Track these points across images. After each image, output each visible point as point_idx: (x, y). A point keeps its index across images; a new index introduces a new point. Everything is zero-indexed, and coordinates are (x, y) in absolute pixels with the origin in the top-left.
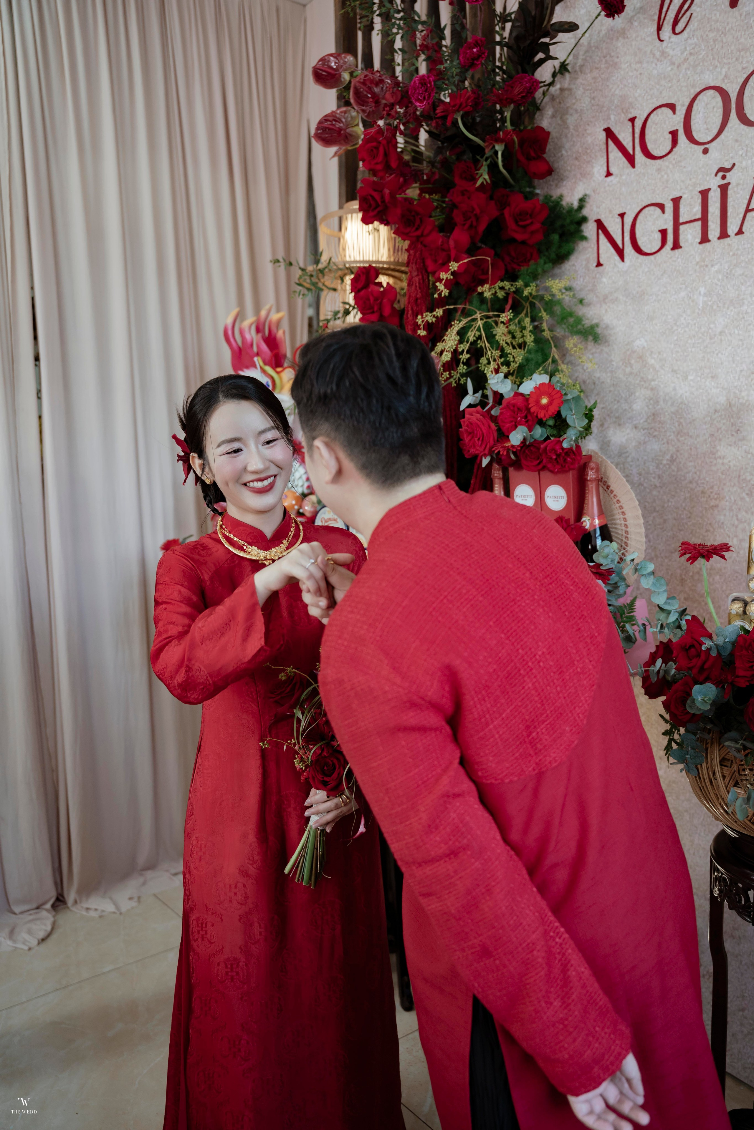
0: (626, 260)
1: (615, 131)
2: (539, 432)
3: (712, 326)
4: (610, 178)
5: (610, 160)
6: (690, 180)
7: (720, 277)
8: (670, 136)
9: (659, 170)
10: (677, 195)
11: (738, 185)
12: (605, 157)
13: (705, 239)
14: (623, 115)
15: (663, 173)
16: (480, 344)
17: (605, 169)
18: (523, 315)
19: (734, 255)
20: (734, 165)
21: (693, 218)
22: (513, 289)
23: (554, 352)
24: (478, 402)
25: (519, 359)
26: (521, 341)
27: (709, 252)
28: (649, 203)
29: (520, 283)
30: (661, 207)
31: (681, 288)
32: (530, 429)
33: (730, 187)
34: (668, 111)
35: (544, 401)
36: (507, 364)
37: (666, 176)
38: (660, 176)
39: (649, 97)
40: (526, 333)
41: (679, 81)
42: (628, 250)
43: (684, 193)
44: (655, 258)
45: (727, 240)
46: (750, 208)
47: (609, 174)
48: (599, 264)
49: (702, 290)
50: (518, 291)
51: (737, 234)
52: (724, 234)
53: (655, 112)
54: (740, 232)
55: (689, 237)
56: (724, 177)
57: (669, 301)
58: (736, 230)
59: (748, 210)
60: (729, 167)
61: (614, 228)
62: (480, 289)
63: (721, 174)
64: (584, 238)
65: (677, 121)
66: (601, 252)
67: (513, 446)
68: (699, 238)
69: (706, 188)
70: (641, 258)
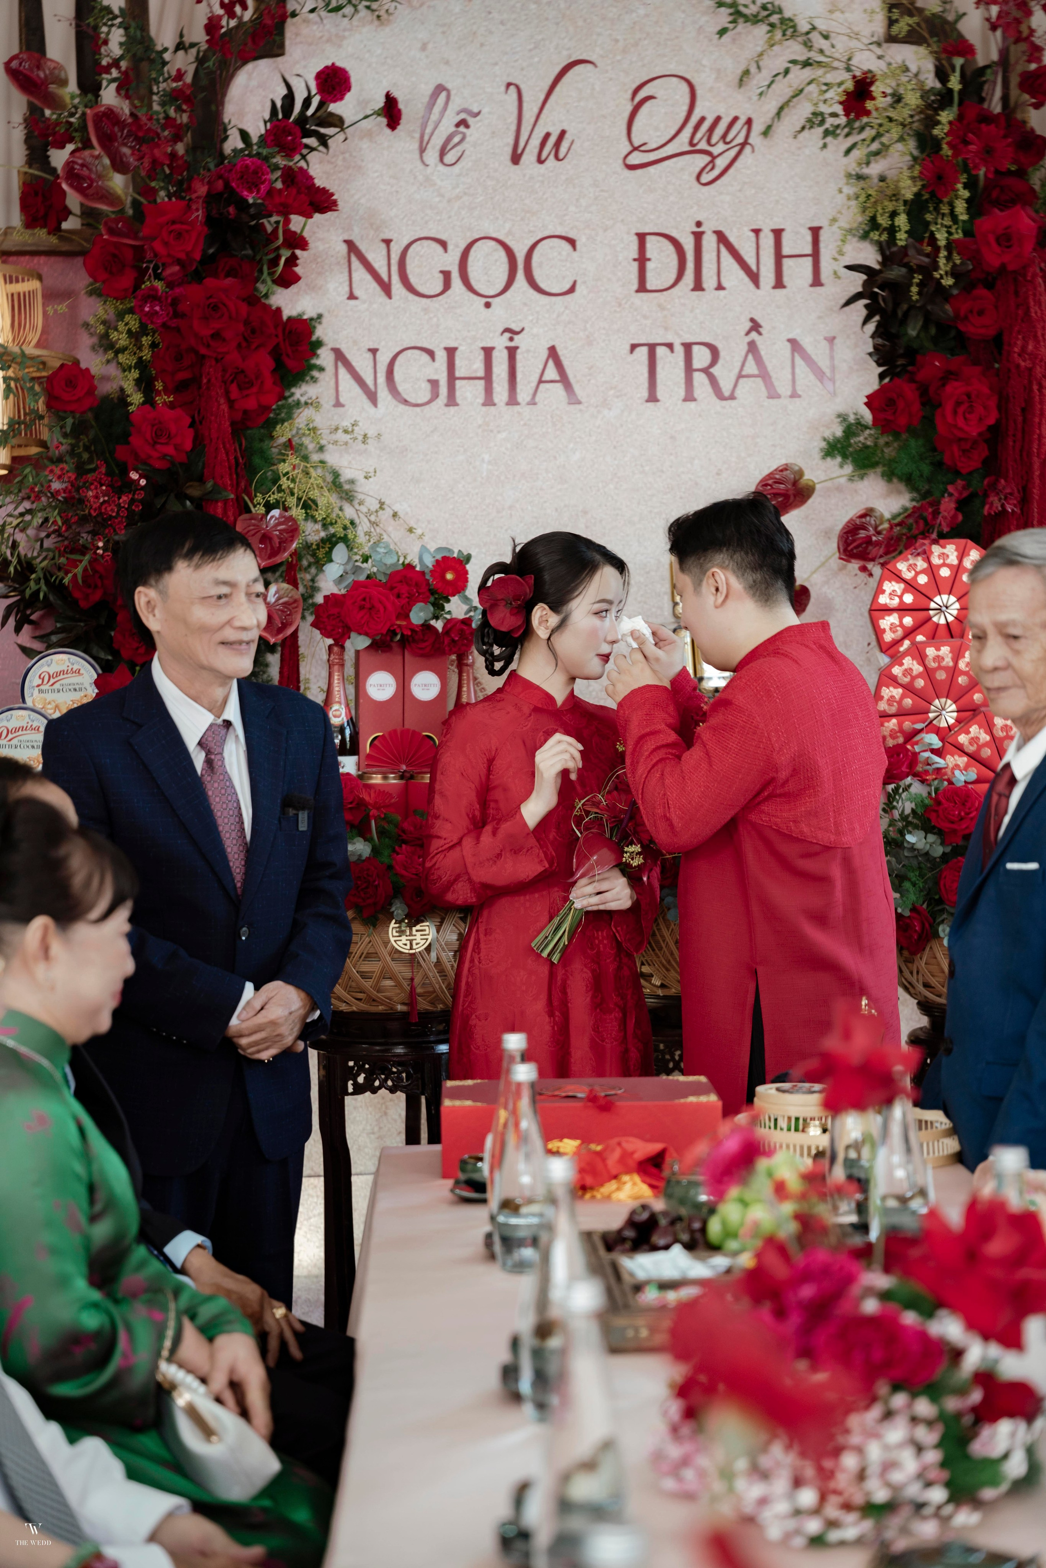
0: (379, 405)
1: (362, 247)
3: (499, 498)
4: (354, 302)
5: (354, 280)
6: (469, 331)
7: (509, 446)
8: (441, 276)
9: (426, 310)
10: (452, 344)
11: (528, 351)
12: (346, 274)
13: (489, 401)
14: (372, 233)
15: (432, 315)
17: (347, 289)
19: (525, 424)
20: (523, 330)
21: (473, 375)
27: (495, 416)
28: (413, 345)
30: (431, 353)
31: (458, 451)
33: (519, 351)
34: (439, 248)
35: (449, 576)
37: (435, 320)
38: (427, 317)
39: (410, 222)
41: (450, 217)
42: (383, 393)
43: (460, 345)
44: (422, 411)
45: (516, 408)
46: (544, 379)
47: (352, 297)
48: (338, 404)
49: (486, 457)
51: (528, 404)
52: (512, 400)
53: (419, 242)
54: (533, 403)
55: (469, 395)
56: (511, 339)
57: (443, 464)
58: (528, 399)
59: (541, 381)
60: (518, 329)
61: (362, 364)
63: (507, 335)
64: (321, 369)
65: (451, 261)
66: (340, 389)
68: (481, 399)
69: (489, 345)
70: (402, 407)
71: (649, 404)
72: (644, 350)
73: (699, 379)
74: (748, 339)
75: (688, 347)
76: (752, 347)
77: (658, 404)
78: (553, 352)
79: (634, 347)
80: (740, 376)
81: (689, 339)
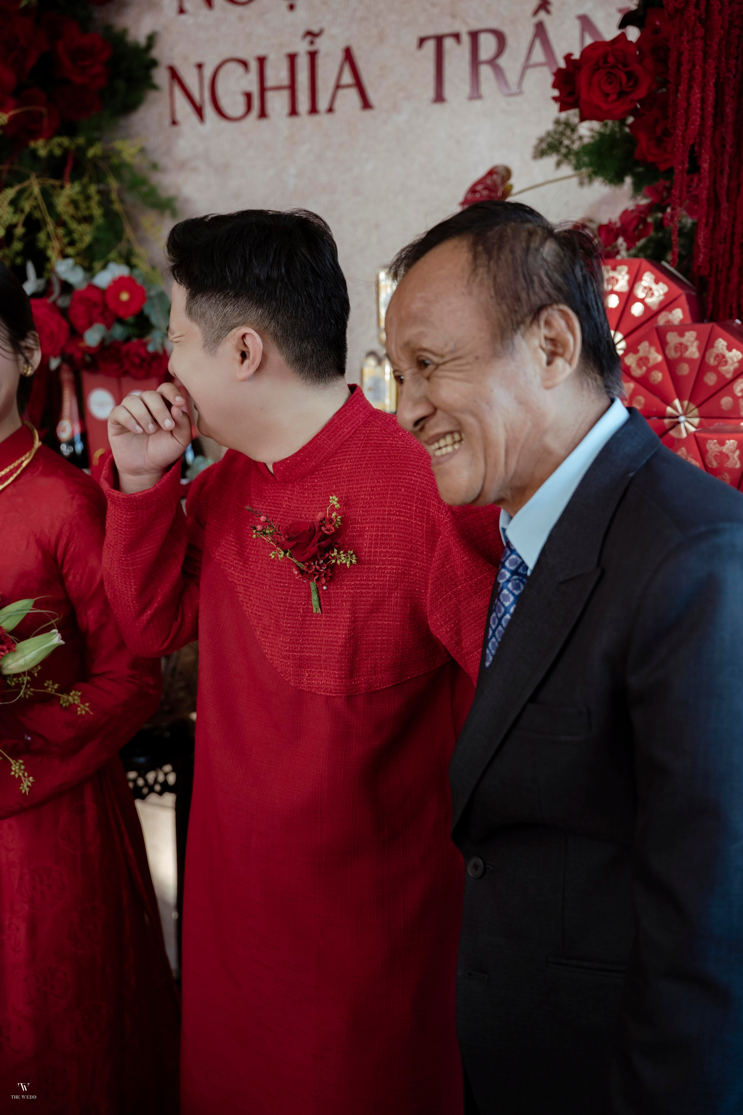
0: (205, 121)
2: (118, 332)
4: (183, 17)
6: (276, 38)
7: (311, 158)
9: (241, 18)
10: (261, 52)
11: (326, 54)
13: (293, 112)
15: (246, 24)
16: (37, 215)
17: (177, 3)
18: (85, 180)
19: (325, 135)
20: (322, 31)
21: (281, 85)
22: (73, 147)
23: (128, 232)
24: (41, 288)
25: (88, 239)
26: (86, 213)
27: (299, 126)
28: (231, 57)
29: (81, 140)
30: (245, 64)
31: (269, 165)
32: (109, 327)
33: (319, 55)
35: (125, 297)
36: (72, 243)
37: (248, 28)
38: (242, 26)
40: (94, 203)
42: (209, 110)
43: (269, 53)
44: (239, 126)
45: (316, 118)
46: (340, 84)
47: (182, 11)
48: (174, 123)
49: (293, 170)
50: (81, 150)
51: (327, 112)
52: (313, 110)
54: (330, 110)
55: (277, 106)
56: (312, 43)
58: (327, 106)
59: (338, 87)
60: (317, 31)
61: (192, 80)
62: (32, 144)
63: (309, 38)
64: (155, 87)
66: (175, 107)
67: (88, 348)
68: (286, 109)
69: (292, 50)
70: (224, 124)
71: (438, 106)
72: (430, 46)
73: (485, 71)
74: (535, 20)
75: (474, 36)
76: (540, 30)
77: (446, 105)
78: (348, 55)
79: (422, 41)
80: (526, 66)
81: (476, 26)
